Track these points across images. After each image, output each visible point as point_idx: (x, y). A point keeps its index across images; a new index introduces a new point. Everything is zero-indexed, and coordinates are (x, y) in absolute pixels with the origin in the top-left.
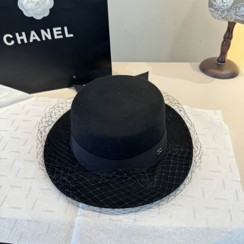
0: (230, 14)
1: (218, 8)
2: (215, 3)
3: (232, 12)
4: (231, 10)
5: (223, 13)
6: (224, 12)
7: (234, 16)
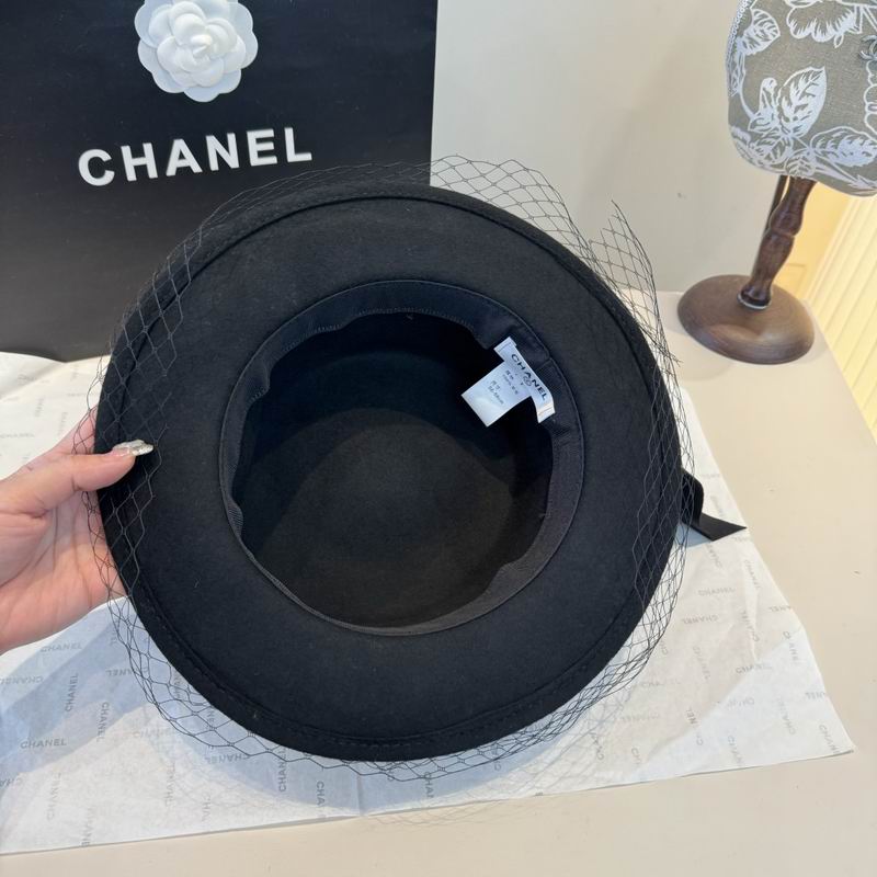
0: (802, 156)
1: (766, 133)
2: (753, 117)
3: (810, 152)
4: (809, 144)
5: (778, 151)
6: (783, 150)
7: (814, 164)
